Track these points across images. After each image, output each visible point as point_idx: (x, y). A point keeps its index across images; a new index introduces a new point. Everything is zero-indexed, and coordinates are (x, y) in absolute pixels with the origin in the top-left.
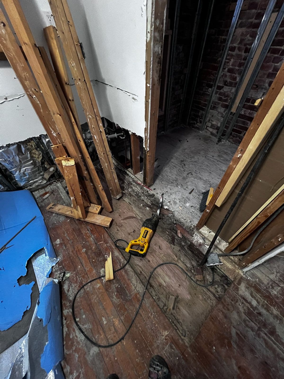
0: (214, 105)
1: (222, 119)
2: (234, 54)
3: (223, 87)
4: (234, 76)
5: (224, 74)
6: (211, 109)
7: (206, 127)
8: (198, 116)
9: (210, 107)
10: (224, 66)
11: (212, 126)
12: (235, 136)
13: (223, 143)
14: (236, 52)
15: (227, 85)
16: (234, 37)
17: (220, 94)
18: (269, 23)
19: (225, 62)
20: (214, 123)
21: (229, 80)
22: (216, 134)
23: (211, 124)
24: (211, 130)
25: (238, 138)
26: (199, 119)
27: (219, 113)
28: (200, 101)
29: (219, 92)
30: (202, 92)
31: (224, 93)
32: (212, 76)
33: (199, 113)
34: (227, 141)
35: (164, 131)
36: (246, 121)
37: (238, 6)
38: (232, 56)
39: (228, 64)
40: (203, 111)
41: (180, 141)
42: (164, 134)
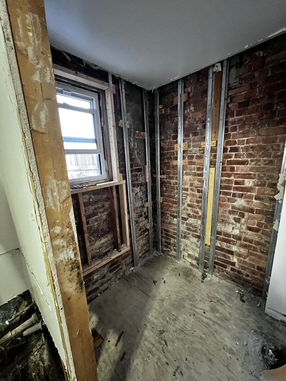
0: (185, 234)
1: (198, 250)
2: (189, 193)
3: (188, 218)
4: (195, 210)
5: (184, 208)
6: (182, 237)
7: (182, 256)
8: (170, 244)
9: (180, 236)
10: (182, 202)
11: (189, 256)
12: (221, 270)
13: (209, 279)
14: (189, 192)
15: (191, 217)
16: (184, 181)
17: (187, 224)
18: (210, 174)
19: (182, 199)
20: (190, 253)
21: (191, 213)
22: (197, 265)
23: (187, 254)
24: (189, 260)
25: (225, 273)
26: (172, 247)
27: (192, 243)
28: (169, 229)
29: (185, 223)
30: (168, 221)
31: (191, 224)
32: (173, 208)
33: (171, 241)
34: (214, 276)
35: (133, 266)
36: (226, 254)
37: (179, 163)
38: (187, 194)
39: (186, 200)
40: (175, 239)
41: (154, 282)
42: (134, 270)
